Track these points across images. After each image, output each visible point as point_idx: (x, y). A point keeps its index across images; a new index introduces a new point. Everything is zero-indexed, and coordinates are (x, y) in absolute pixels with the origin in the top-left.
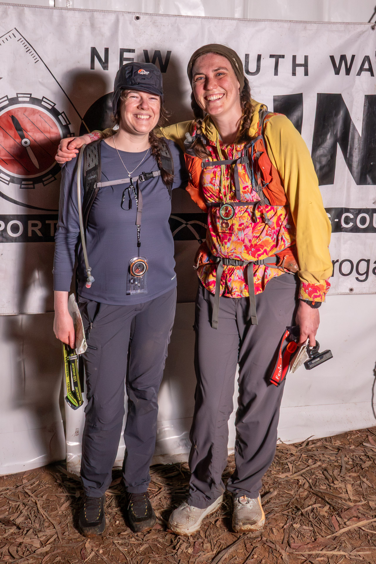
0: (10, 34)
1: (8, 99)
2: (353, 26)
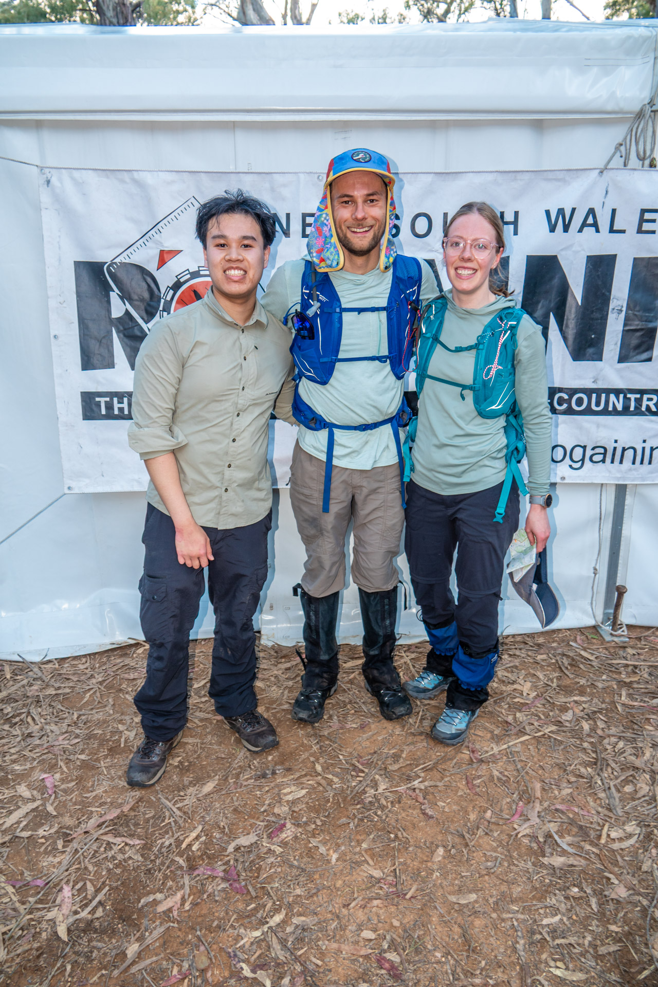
0: (189, 203)
1: (190, 273)
2: (575, 172)
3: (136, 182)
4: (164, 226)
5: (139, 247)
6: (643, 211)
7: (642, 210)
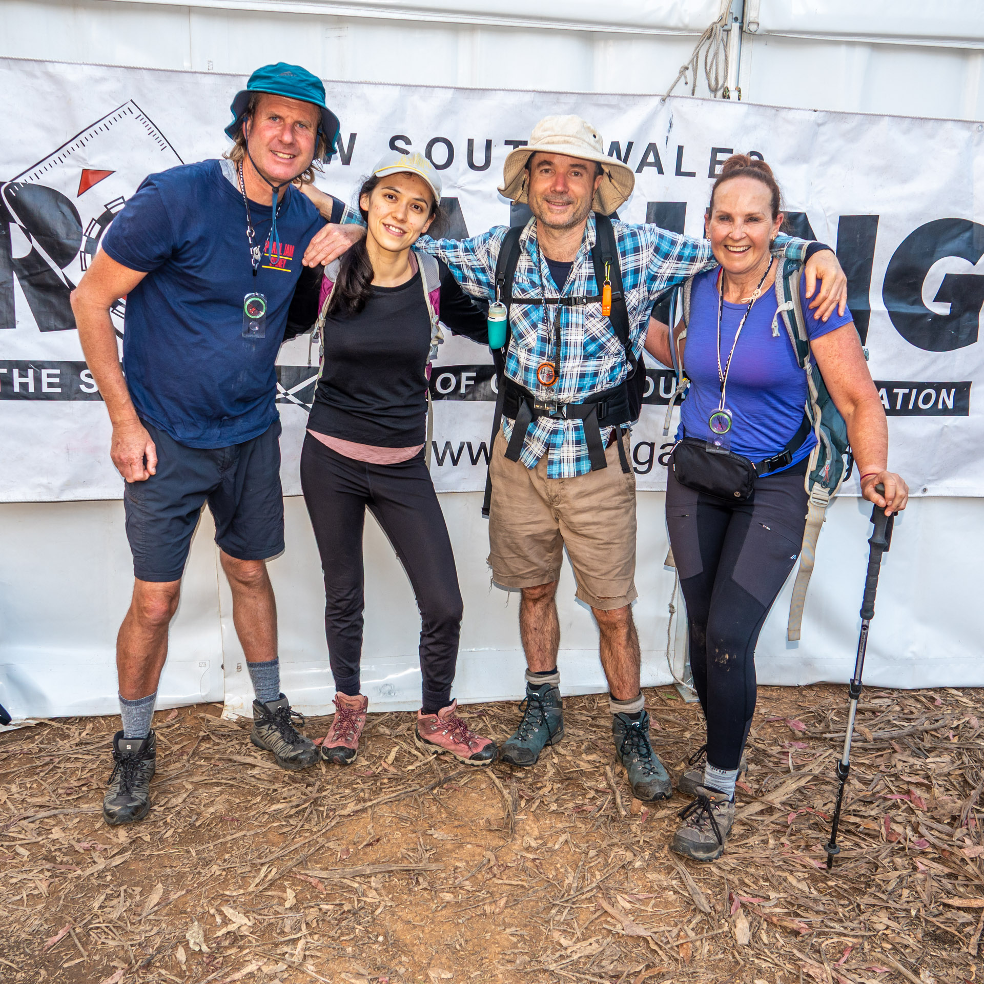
2: (631, 98)
3: (50, 76)
4: (89, 137)
5: (53, 164)
6: (715, 151)
7: (713, 149)
